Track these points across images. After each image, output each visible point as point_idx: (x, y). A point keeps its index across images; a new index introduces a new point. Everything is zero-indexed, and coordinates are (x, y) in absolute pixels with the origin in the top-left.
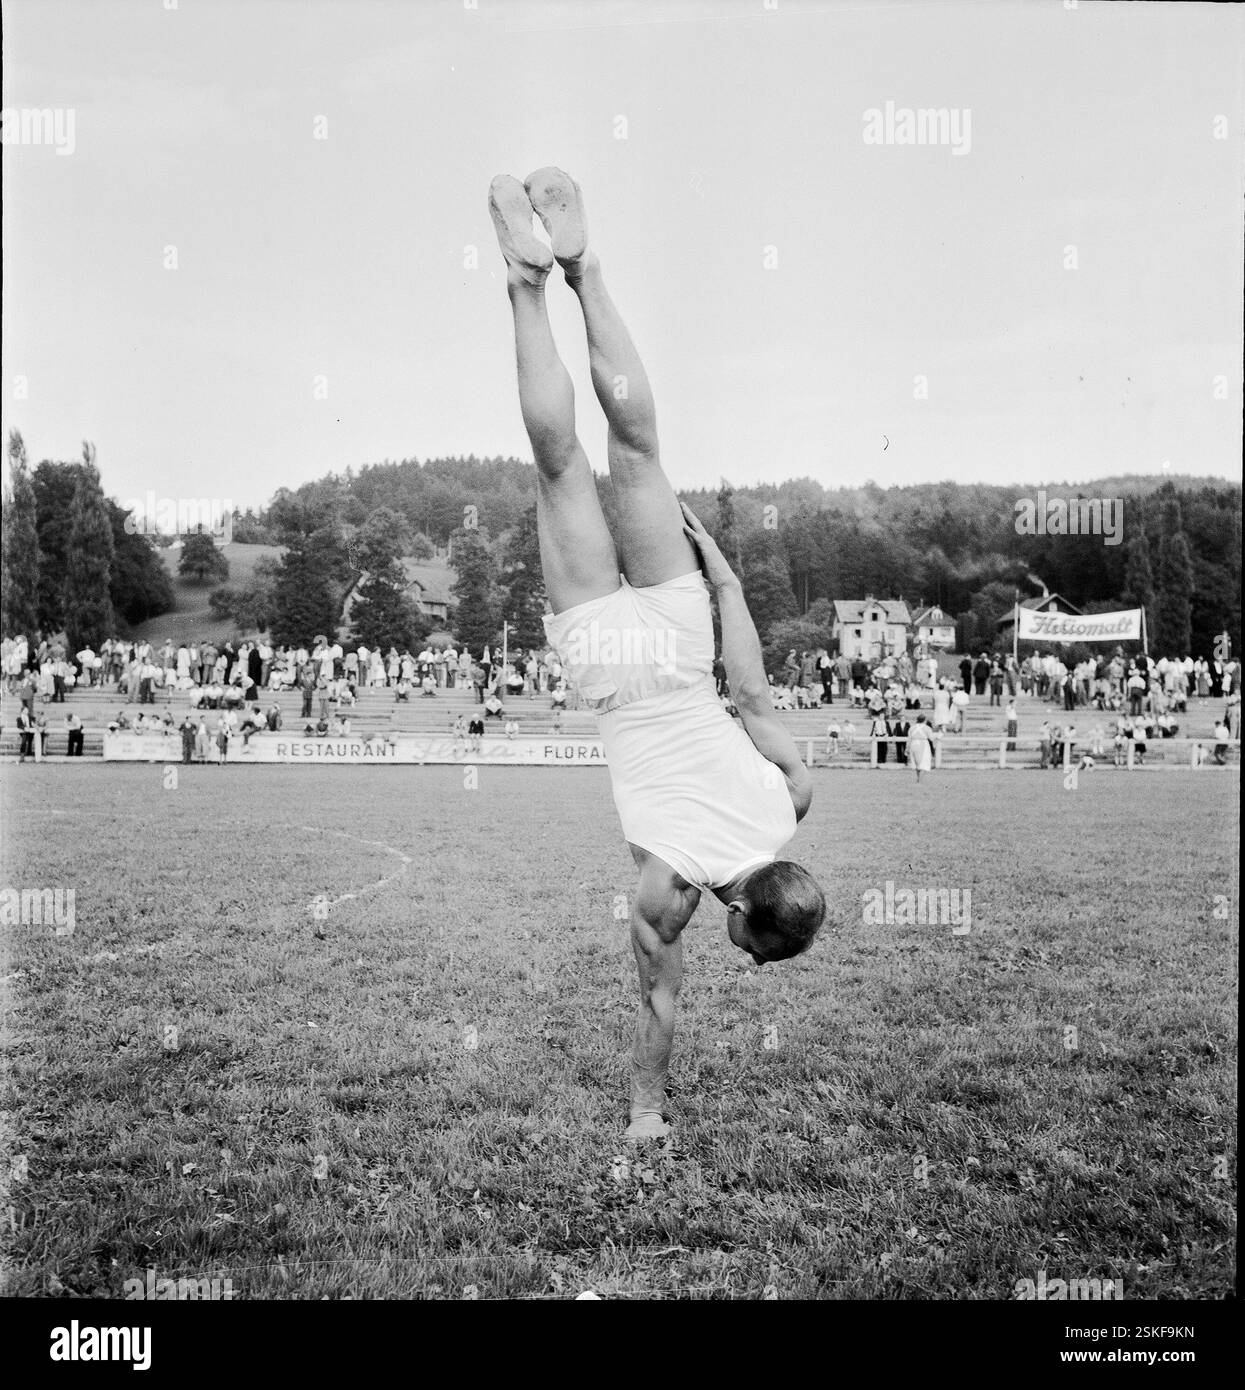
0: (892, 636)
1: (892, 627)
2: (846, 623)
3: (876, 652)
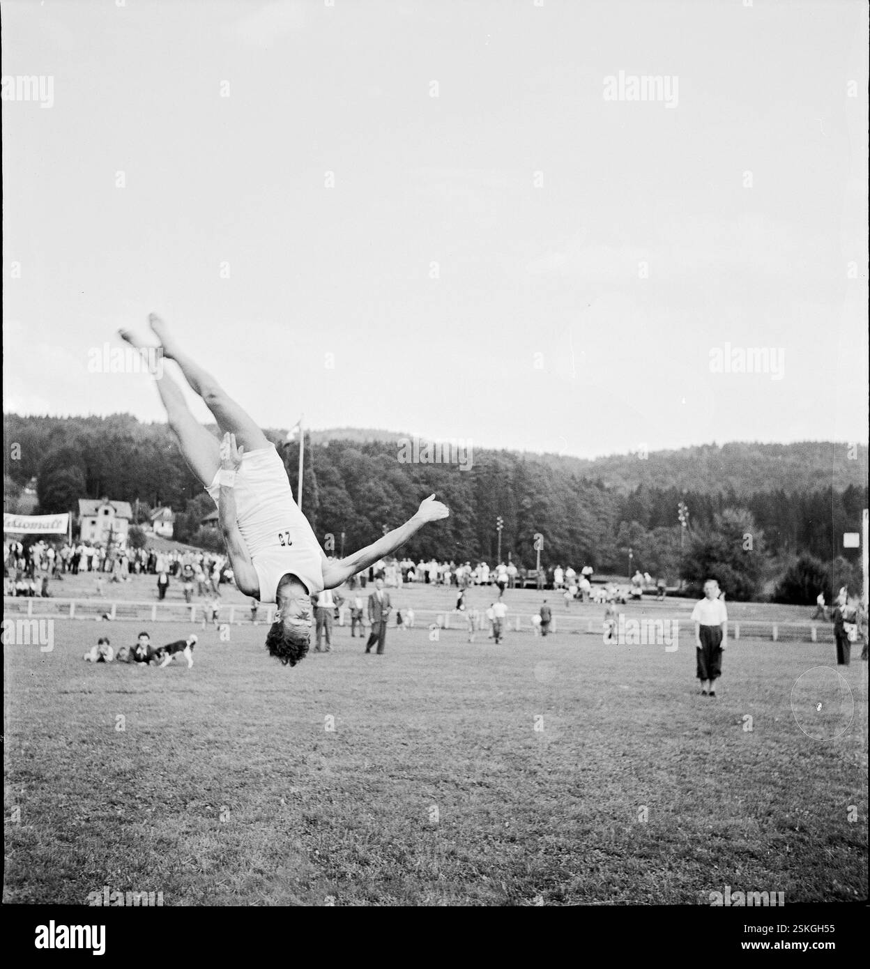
0: (118, 527)
1: (118, 520)
2: (85, 516)
3: (106, 537)
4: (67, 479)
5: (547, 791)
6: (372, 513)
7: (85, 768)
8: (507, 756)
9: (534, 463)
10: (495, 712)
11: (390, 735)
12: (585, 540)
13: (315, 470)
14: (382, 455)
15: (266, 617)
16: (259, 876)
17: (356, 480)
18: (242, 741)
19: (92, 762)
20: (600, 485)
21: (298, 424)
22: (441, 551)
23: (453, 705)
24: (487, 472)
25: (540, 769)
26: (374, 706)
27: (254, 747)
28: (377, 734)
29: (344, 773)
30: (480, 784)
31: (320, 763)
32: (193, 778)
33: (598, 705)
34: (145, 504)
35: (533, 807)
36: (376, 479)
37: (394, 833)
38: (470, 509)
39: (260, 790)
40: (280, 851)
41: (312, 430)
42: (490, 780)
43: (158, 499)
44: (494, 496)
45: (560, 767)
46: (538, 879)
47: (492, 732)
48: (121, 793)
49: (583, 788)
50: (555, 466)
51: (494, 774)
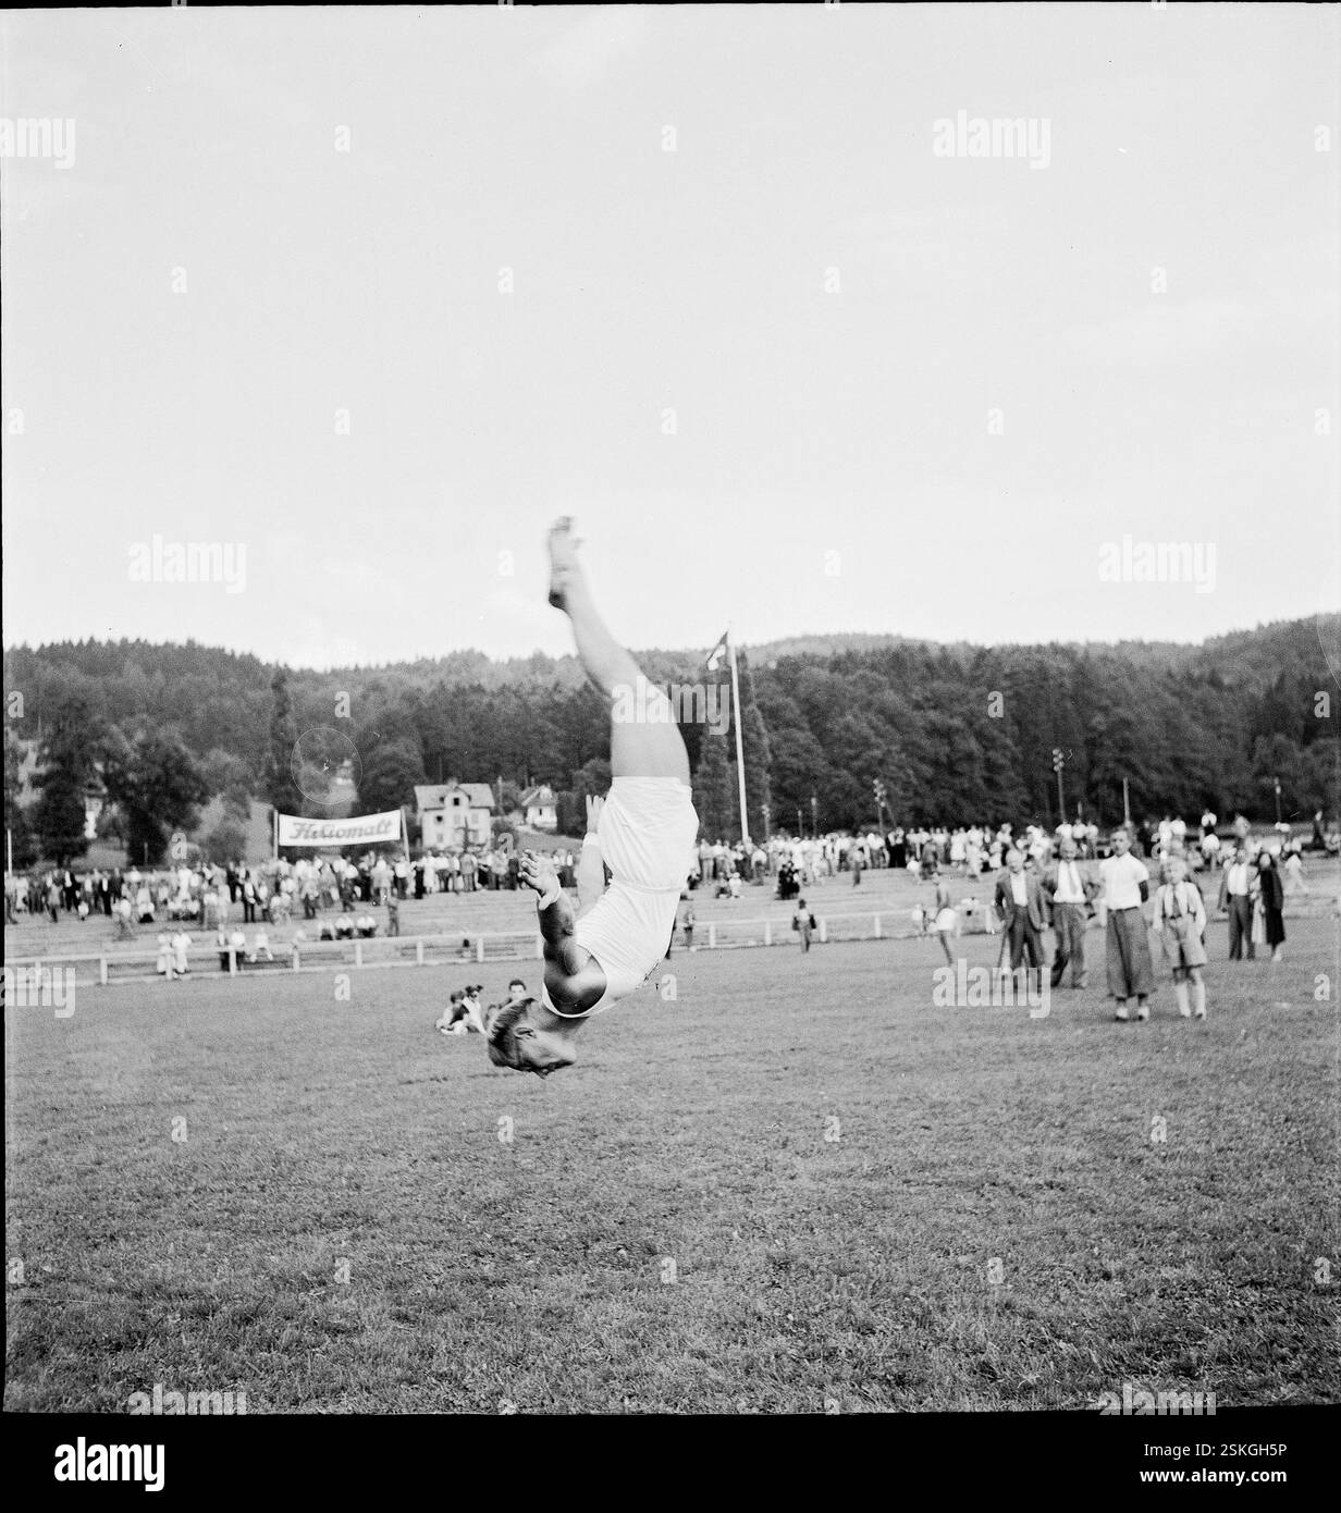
0: (476, 822)
1: (476, 811)
2: (426, 810)
3: (460, 838)
4: (393, 757)
5: (1162, 1190)
6: (856, 764)
7: (438, 1200)
8: (1089, 1135)
9: (1104, 659)
10: (1070, 1063)
11: (902, 1114)
12: (1198, 772)
13: (760, 706)
14: (861, 672)
15: (707, 937)
16: (700, 1363)
17: (825, 715)
18: (672, 1140)
19: (446, 1190)
20: (1215, 682)
21: (724, 640)
22: (968, 810)
23: (1002, 1057)
24: (1032, 681)
25: (1147, 1154)
26: (877, 1069)
27: (690, 1149)
28: (882, 1114)
29: (832, 1182)
30: (1051, 1185)
31: (793, 1166)
32: (598, 1205)
33: (1239, 1039)
34: (511, 784)
35: (1140, 1219)
36: (856, 708)
37: (913, 1277)
38: (1009, 742)
39: (699, 1219)
40: (732, 1319)
41: (749, 645)
42: (1067, 1177)
43: (532, 775)
44: (1044, 717)
45: (1182, 1148)
46: (1152, 1341)
47: (1065, 1098)
48: (489, 1236)
49: (1221, 1180)
50: (1138, 660)
51: (1072, 1168)
